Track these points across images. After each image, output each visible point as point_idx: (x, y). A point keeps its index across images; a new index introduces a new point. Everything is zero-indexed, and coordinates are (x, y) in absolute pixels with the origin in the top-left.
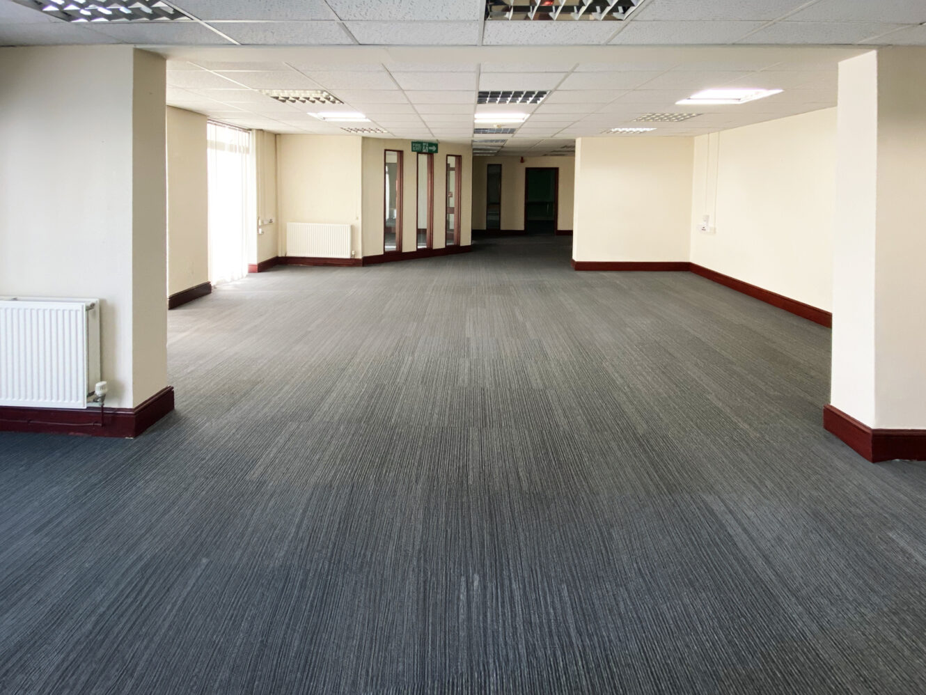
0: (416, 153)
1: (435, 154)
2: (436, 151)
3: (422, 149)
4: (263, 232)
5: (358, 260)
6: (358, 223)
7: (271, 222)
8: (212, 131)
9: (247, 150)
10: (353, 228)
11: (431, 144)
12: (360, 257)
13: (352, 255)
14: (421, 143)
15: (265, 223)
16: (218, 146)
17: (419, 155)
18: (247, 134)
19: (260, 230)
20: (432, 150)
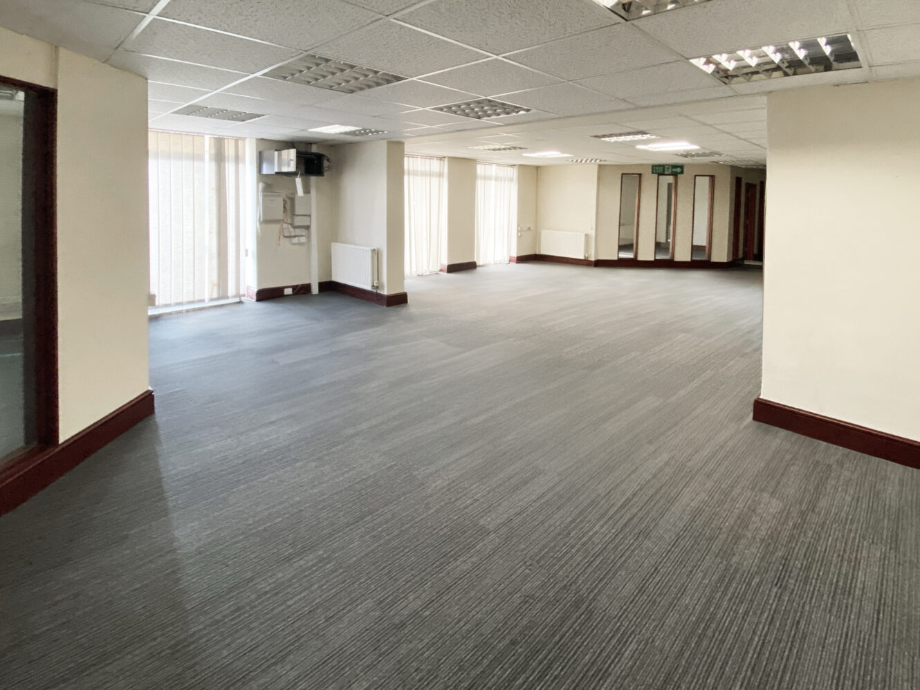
0: (656, 175)
1: (679, 176)
2: (682, 172)
3: (664, 170)
4: (521, 236)
5: (591, 261)
6: (592, 233)
7: (529, 229)
8: (480, 169)
9: (511, 180)
10: (587, 236)
11: (675, 166)
12: (593, 259)
13: (585, 256)
14: (663, 166)
15: (524, 229)
16: (486, 178)
17: (661, 177)
18: (512, 168)
19: (519, 234)
20: (676, 172)
